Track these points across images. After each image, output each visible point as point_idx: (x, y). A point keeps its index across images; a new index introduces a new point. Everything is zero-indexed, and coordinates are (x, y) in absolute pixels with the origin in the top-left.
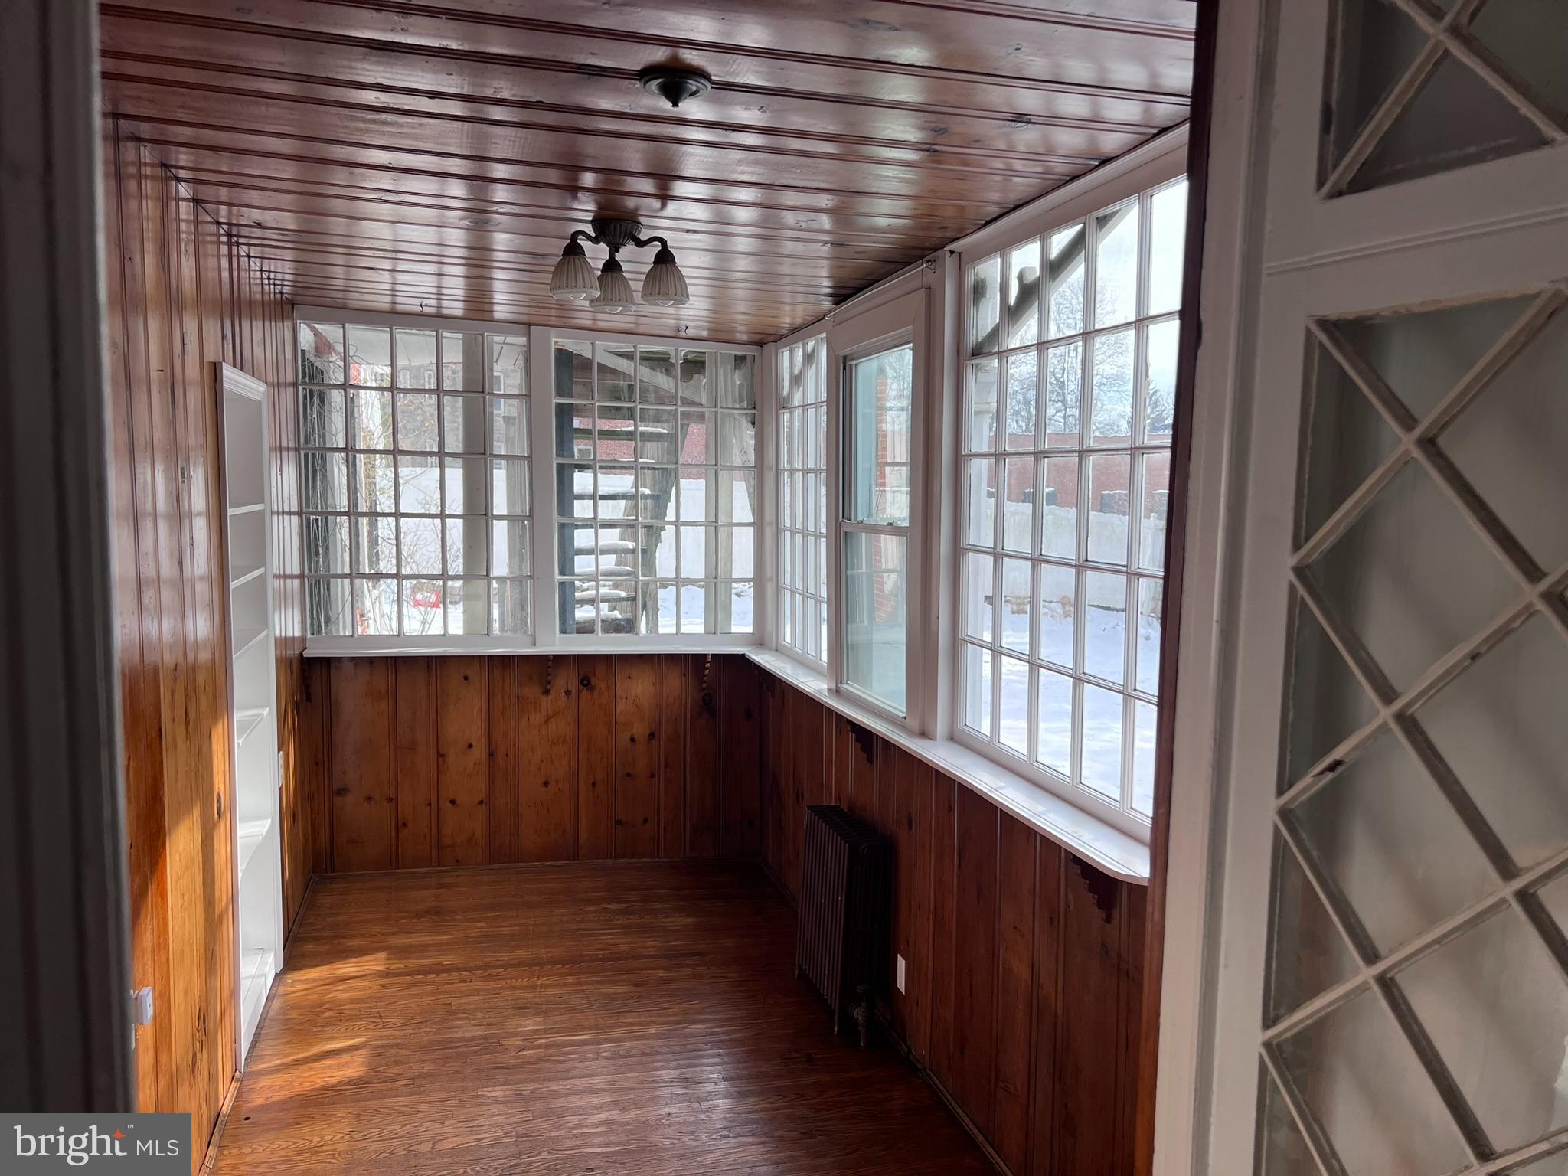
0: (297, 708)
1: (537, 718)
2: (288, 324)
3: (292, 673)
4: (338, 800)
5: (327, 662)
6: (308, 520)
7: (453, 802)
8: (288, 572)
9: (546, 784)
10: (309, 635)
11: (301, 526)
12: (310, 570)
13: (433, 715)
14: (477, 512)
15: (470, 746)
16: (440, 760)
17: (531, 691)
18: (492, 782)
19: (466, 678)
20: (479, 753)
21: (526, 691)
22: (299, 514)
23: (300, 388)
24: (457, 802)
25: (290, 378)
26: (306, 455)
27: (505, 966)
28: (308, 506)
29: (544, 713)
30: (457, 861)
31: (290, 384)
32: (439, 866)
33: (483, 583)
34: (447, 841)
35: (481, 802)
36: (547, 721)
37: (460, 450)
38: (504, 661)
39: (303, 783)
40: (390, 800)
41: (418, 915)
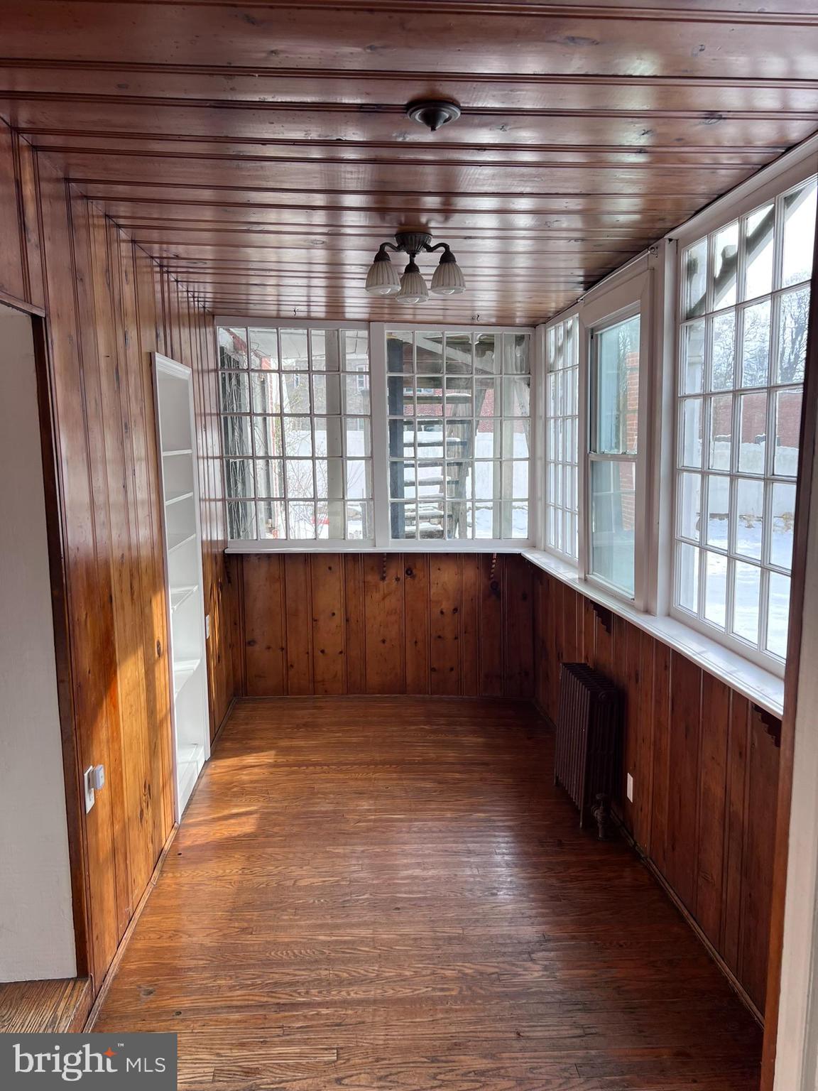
0: (220, 586)
1: (377, 596)
2: (210, 330)
3: (216, 563)
4: (249, 648)
5: (240, 557)
6: (228, 462)
7: (323, 652)
8: (212, 497)
9: (384, 641)
10: (229, 539)
11: (222, 466)
12: (230, 495)
13: (309, 594)
14: (337, 456)
15: (334, 614)
16: (314, 623)
17: (372, 578)
18: (348, 640)
19: (330, 568)
20: (339, 619)
21: (370, 578)
22: (221, 458)
23: (220, 373)
24: (326, 651)
25: (212, 366)
26: (226, 419)
27: (353, 764)
28: (227, 452)
29: (382, 592)
30: (326, 691)
31: (212, 371)
32: (314, 694)
33: (341, 503)
34: (319, 678)
35: (341, 652)
36: (383, 599)
37: (324, 412)
38: (355, 556)
39: (225, 637)
40: (282, 649)
41: (298, 727)
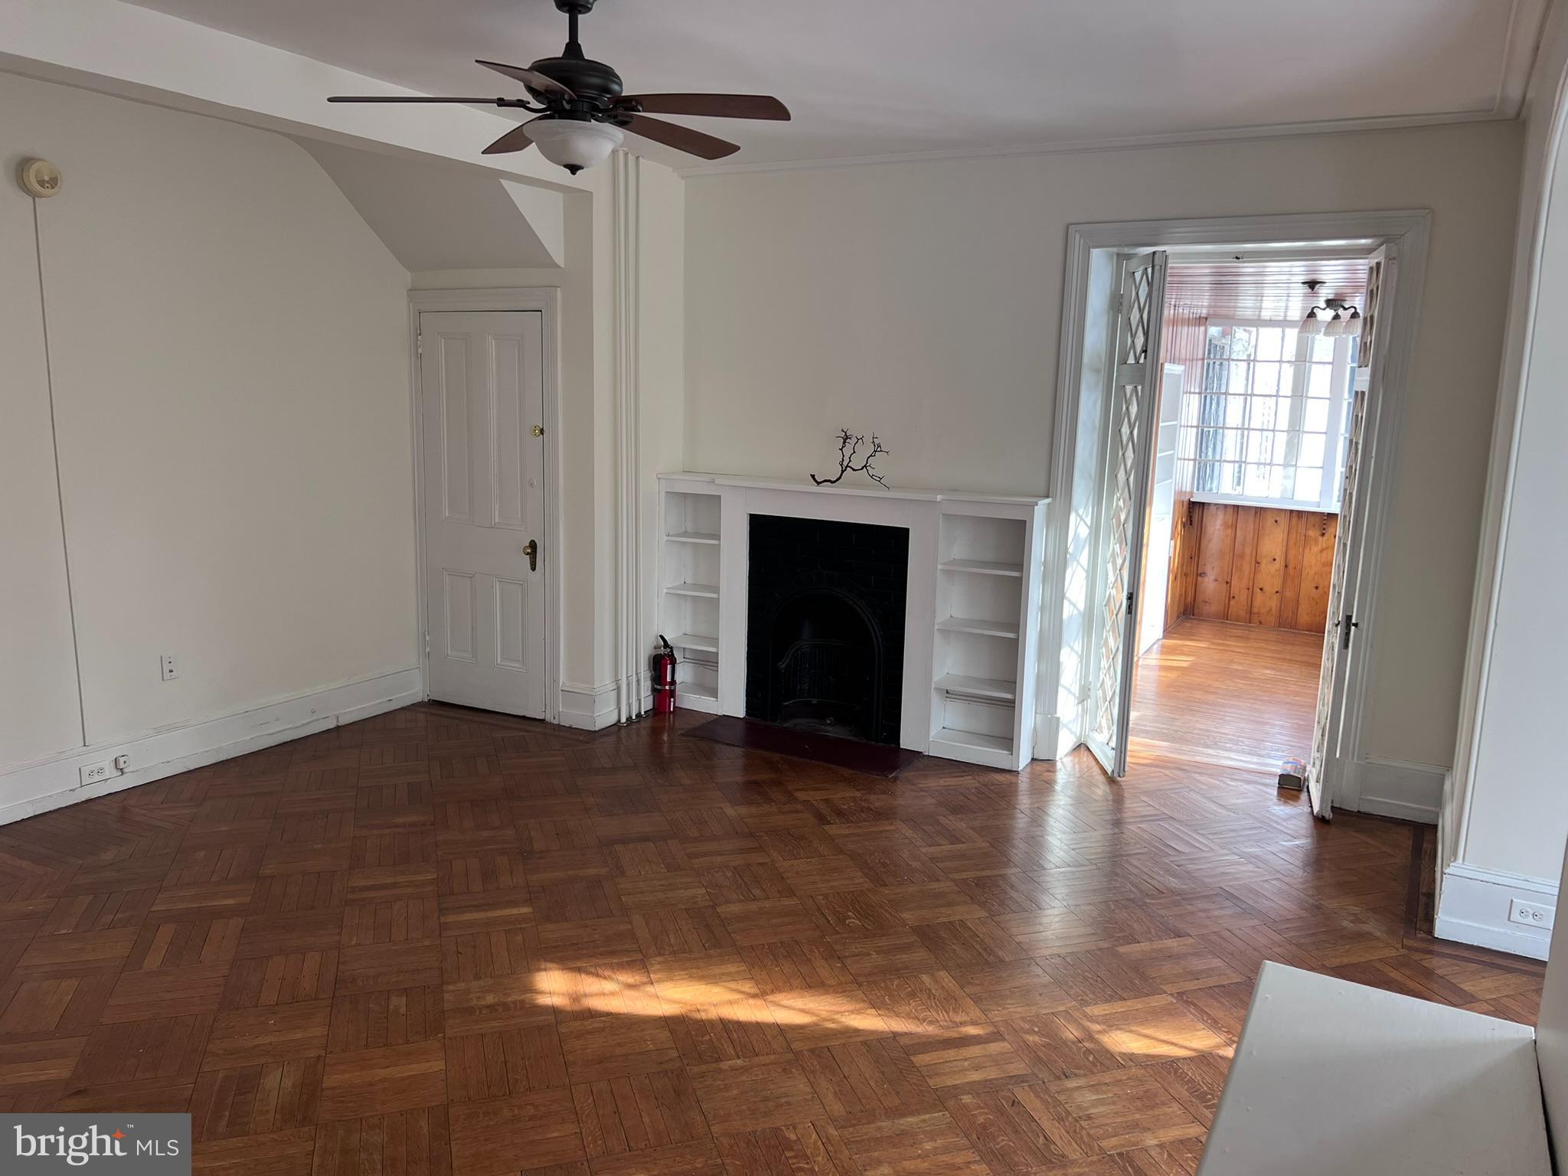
0: (1184, 525)
1: (1316, 549)
2: (1202, 329)
3: (1183, 506)
4: (1199, 578)
5: (1202, 505)
6: (1203, 430)
7: (1261, 589)
8: (1186, 457)
9: (1317, 588)
10: (1195, 491)
11: (1197, 433)
12: (1200, 457)
13: (1256, 540)
14: (1295, 428)
15: (1275, 560)
16: (1257, 565)
17: (1313, 533)
18: (1284, 582)
19: (1276, 521)
20: (1279, 565)
21: (1311, 533)
22: (1197, 427)
23: (1206, 361)
24: (1264, 590)
25: (1200, 356)
26: (1205, 397)
28: (1203, 423)
29: (1320, 547)
30: (1260, 623)
31: (1200, 359)
32: (1250, 623)
33: (1293, 469)
34: (1255, 610)
35: (1277, 592)
36: (1322, 551)
37: (1290, 394)
38: (1300, 513)
39: (1182, 565)
40: (1227, 583)
41: (1231, 637)
